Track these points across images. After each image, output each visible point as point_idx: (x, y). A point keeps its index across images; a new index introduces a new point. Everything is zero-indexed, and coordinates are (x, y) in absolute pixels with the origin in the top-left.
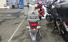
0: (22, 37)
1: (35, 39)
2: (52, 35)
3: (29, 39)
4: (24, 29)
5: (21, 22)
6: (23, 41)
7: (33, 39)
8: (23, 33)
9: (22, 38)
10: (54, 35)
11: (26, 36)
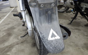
0: (7, 44)
1: (58, 37)
2: (73, 28)
3: (25, 45)
4: (10, 26)
5: (4, 16)
6: (8, 53)
7: (50, 38)
8: (9, 35)
9: (7, 47)
10: (76, 27)
11: (15, 40)
